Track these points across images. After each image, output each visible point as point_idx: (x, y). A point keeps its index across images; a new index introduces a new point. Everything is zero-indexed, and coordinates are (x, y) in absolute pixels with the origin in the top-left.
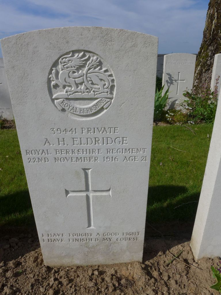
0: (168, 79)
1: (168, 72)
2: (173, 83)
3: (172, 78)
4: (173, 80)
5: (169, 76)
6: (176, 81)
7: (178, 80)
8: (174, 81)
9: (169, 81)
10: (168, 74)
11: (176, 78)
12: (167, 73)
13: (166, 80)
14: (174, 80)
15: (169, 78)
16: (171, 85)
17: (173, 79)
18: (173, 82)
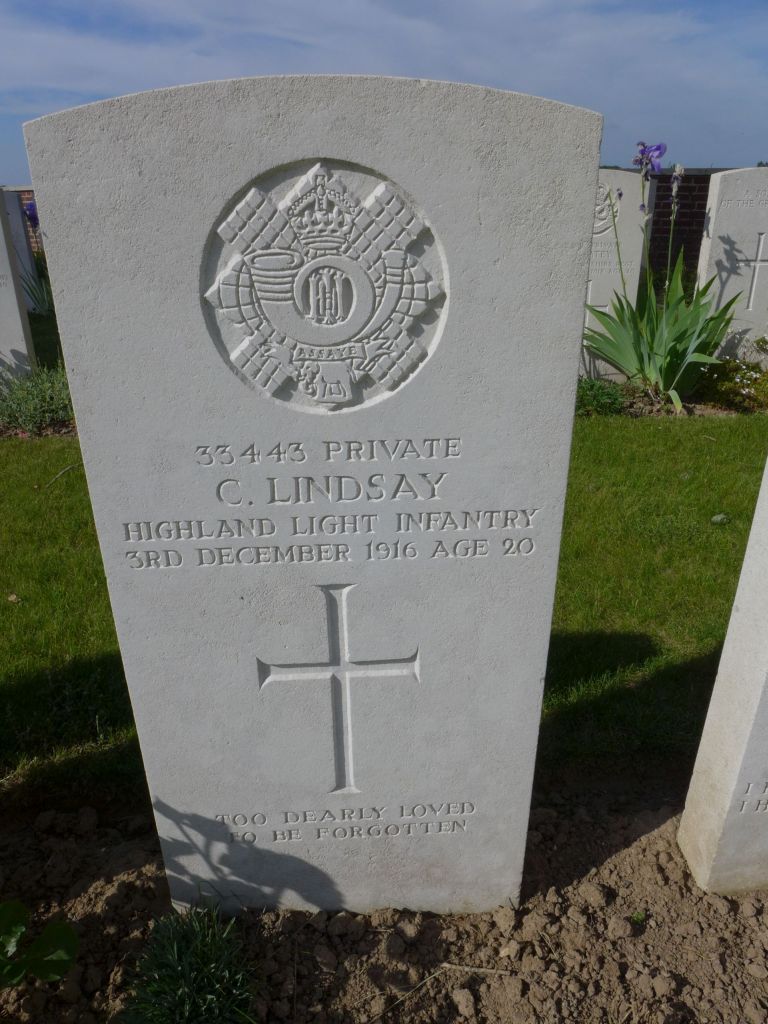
0: (723, 258)
1: (723, 233)
2: (739, 271)
3: (736, 253)
4: (738, 261)
5: (727, 247)
6: (747, 261)
7: (755, 261)
8: (742, 264)
9: (726, 264)
10: (726, 240)
11: (749, 254)
12: (722, 235)
13: (716, 259)
14: (741, 261)
15: (726, 251)
16: (733, 277)
17: (740, 256)
18: (738, 267)
